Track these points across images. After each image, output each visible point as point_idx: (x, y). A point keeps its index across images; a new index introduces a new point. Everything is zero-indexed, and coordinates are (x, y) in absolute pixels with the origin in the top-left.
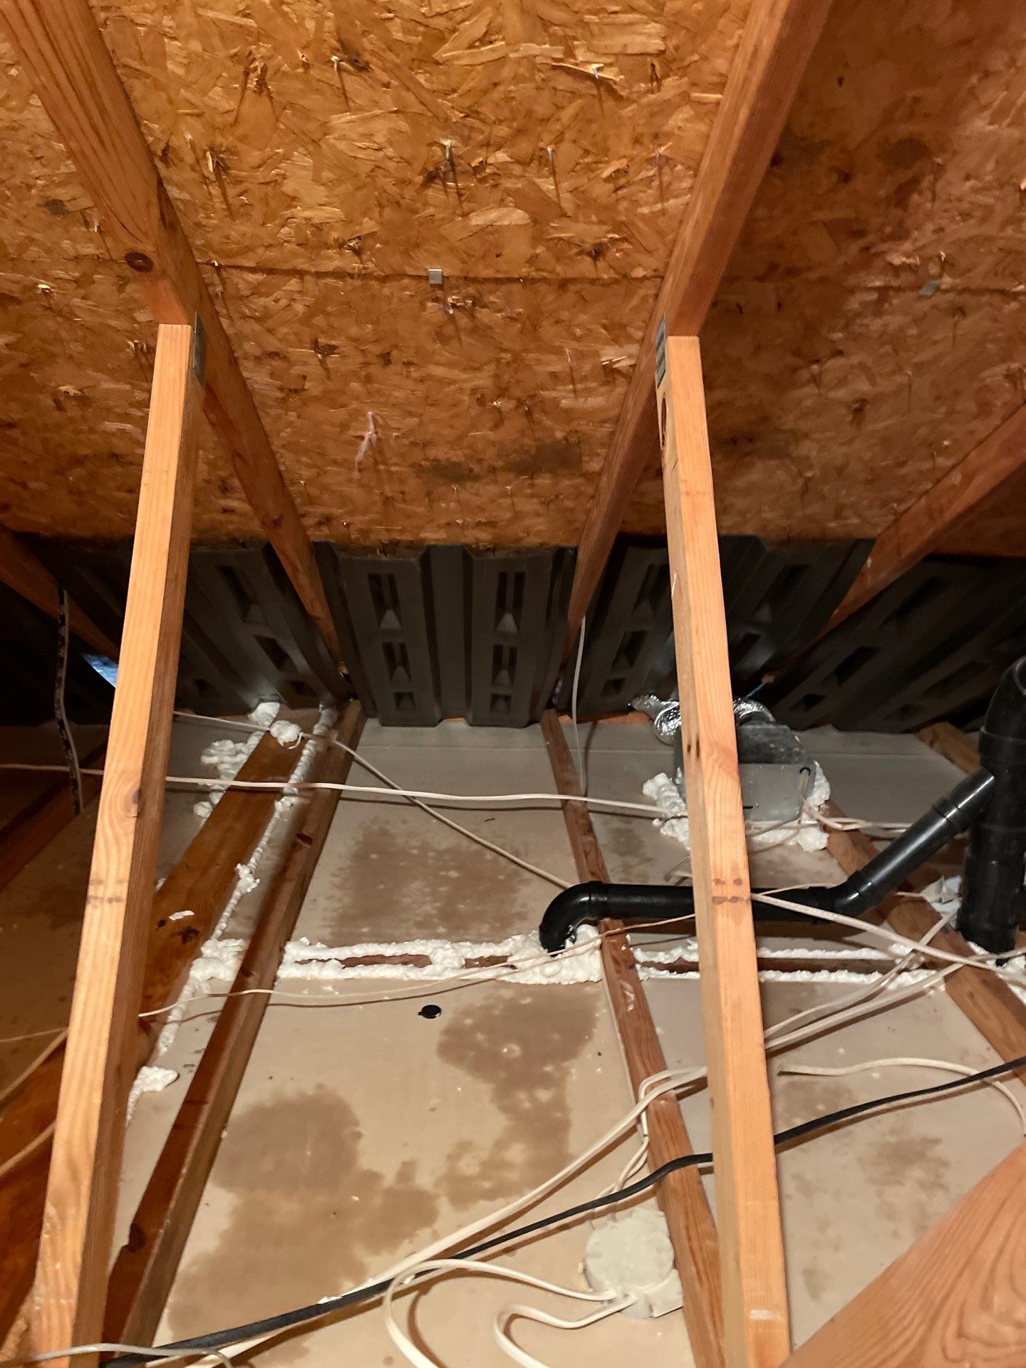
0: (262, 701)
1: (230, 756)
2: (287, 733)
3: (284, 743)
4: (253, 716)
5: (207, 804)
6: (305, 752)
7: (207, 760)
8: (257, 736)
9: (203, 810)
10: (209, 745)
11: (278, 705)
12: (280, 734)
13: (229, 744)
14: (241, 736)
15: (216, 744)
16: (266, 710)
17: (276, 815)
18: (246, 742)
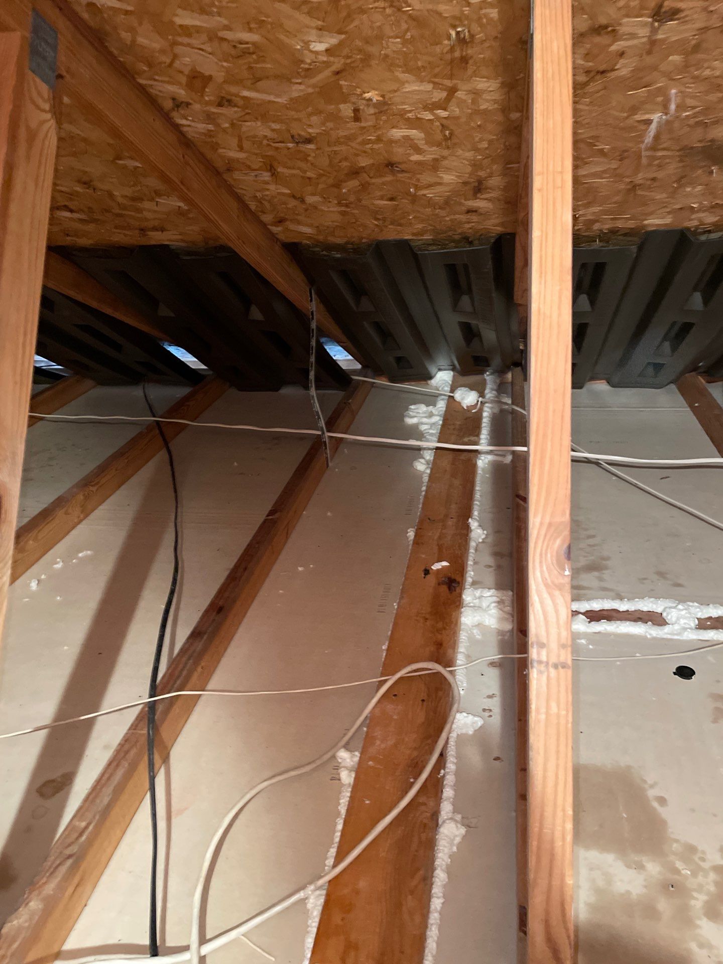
0: (440, 370)
1: (426, 417)
2: (467, 398)
3: (467, 407)
4: (433, 382)
5: (422, 461)
6: (485, 414)
7: (410, 421)
8: (443, 399)
9: (422, 466)
10: (407, 409)
11: (452, 373)
12: (463, 399)
13: (423, 408)
14: (430, 399)
15: (412, 407)
16: (443, 378)
17: (480, 471)
18: (435, 405)
